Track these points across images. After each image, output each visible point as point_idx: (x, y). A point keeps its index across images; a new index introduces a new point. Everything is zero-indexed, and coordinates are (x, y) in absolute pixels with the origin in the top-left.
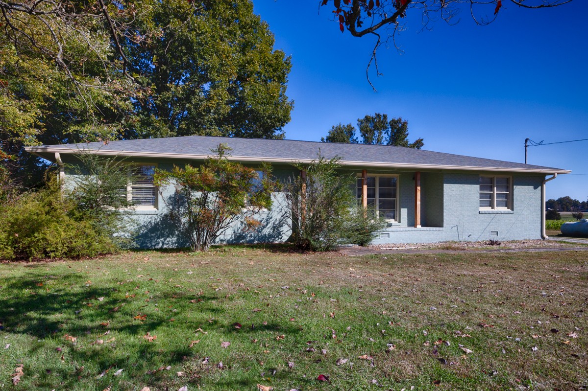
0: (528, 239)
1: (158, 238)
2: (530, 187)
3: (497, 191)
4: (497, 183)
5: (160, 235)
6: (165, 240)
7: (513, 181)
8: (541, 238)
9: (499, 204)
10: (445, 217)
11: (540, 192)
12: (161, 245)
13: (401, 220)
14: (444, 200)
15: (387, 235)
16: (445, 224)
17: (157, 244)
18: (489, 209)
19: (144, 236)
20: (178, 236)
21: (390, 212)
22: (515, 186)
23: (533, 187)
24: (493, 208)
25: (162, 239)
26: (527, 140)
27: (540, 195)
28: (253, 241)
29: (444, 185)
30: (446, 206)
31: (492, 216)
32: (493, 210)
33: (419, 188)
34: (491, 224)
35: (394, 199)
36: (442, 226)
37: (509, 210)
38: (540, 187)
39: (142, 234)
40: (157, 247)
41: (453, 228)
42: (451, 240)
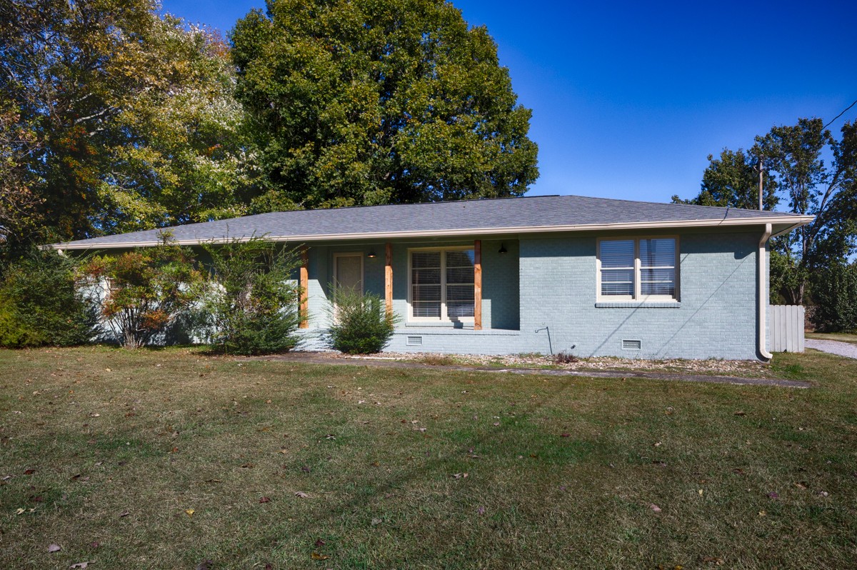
2: (727, 254)
3: (642, 266)
6: (155, 336)
7: (679, 245)
8: (756, 358)
9: (647, 291)
10: (522, 313)
11: (753, 264)
14: (521, 285)
15: (418, 340)
16: (522, 326)
18: (626, 299)
20: (166, 332)
21: (469, 305)
22: (683, 256)
24: (633, 297)
27: (752, 271)
29: (522, 259)
30: (525, 295)
31: (629, 312)
32: (634, 301)
33: (478, 267)
34: (625, 326)
35: (473, 284)
36: (517, 328)
38: (753, 254)
41: (540, 333)
42: (535, 352)
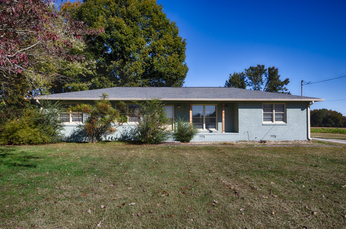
0: (297, 140)
1: (83, 137)
2: (299, 109)
3: (275, 112)
4: (275, 108)
5: (84, 136)
7: (286, 106)
8: (307, 140)
9: (277, 120)
10: (239, 127)
11: (306, 112)
12: (84, 140)
13: (218, 129)
14: (239, 118)
15: (203, 137)
16: (239, 131)
17: (82, 140)
18: (270, 122)
19: (77, 136)
21: (213, 124)
22: (287, 109)
23: (301, 109)
24: (273, 122)
25: (85, 138)
26: (302, 81)
27: (306, 114)
28: (131, 139)
29: (239, 109)
30: (240, 121)
31: (272, 126)
32: (273, 123)
33: (224, 111)
34: (271, 131)
35: (215, 117)
36: (238, 132)
37: (284, 123)
38: (306, 109)
39: (76, 135)
40: (82, 141)
41: (245, 134)
42: (244, 140)
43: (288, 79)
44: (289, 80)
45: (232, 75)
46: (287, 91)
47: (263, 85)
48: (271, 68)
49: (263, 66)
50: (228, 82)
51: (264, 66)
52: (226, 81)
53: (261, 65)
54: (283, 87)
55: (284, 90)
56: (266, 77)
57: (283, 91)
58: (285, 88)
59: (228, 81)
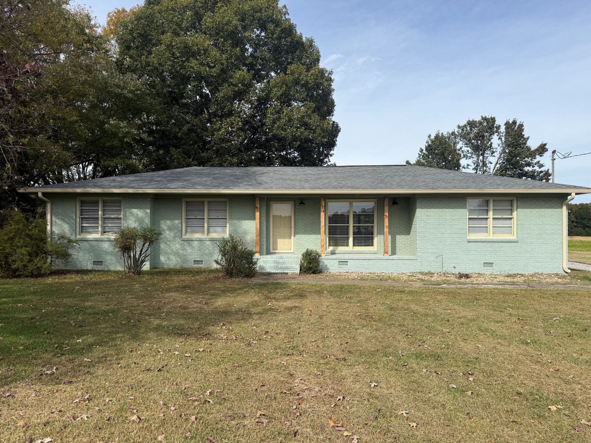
0: (541, 272)
10: (418, 246)
13: (378, 248)
14: (418, 227)
15: (346, 263)
16: (418, 254)
18: (482, 236)
30: (420, 233)
31: (486, 245)
34: (484, 254)
35: (372, 225)
36: (415, 255)
37: (514, 238)
42: (427, 271)
43: (545, 145)
44: (547, 147)
45: (433, 137)
46: (542, 169)
47: (494, 156)
48: (511, 122)
49: (493, 120)
50: (424, 151)
51: (494, 118)
52: (421, 149)
53: (488, 116)
54: (535, 161)
55: (536, 166)
56: (500, 140)
57: (535, 168)
58: (538, 162)
59: (424, 149)
